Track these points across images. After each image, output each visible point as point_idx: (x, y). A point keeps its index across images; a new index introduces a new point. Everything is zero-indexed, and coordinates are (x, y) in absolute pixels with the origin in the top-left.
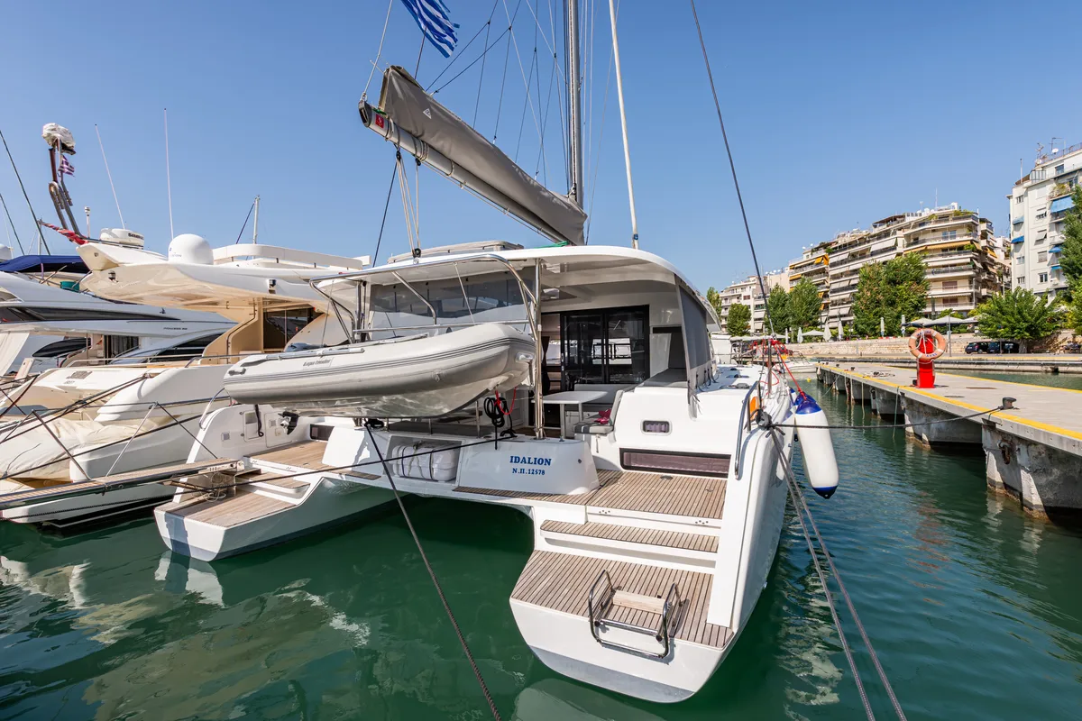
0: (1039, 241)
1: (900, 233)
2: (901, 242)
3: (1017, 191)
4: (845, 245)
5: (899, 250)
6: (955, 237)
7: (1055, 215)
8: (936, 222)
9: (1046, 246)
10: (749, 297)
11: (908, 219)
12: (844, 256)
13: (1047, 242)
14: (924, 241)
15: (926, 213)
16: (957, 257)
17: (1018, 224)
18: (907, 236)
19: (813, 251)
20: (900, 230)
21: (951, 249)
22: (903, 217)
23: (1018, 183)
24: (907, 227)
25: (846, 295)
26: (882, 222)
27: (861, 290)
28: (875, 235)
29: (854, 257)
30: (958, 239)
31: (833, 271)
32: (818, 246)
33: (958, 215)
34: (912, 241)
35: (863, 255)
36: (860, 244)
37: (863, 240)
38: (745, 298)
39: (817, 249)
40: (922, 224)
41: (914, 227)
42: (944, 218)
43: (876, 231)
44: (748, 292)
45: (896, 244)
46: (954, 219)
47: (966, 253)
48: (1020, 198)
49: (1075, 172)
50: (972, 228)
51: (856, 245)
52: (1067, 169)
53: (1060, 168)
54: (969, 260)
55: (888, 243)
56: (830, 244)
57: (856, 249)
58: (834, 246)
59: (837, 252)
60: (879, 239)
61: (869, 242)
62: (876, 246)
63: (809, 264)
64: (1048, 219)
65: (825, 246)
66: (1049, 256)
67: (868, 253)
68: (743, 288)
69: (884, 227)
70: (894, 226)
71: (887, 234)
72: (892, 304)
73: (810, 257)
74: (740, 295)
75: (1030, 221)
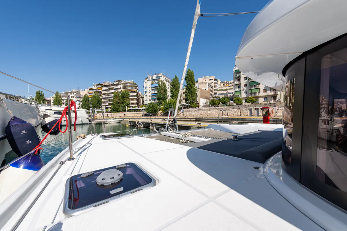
0: (149, 92)
1: (122, 85)
2: (122, 87)
3: (146, 81)
4: (107, 85)
5: (122, 89)
6: (133, 88)
7: (152, 87)
8: (129, 84)
9: (150, 94)
10: (73, 97)
11: (123, 82)
12: (107, 88)
13: (151, 93)
14: (127, 88)
15: (127, 81)
16: (133, 93)
17: (146, 88)
18: (123, 86)
19: (97, 85)
20: (122, 84)
21: (133, 91)
22: (122, 81)
23: (145, 79)
24: (123, 84)
25: (107, 100)
26: (117, 81)
27: (114, 99)
28: (115, 84)
29: (109, 89)
30: (134, 89)
31: (103, 92)
32: (98, 84)
33: (134, 83)
34: (124, 88)
35: (112, 89)
36: (111, 86)
37: (112, 85)
38: (72, 97)
39: (98, 85)
40: (126, 84)
41: (124, 84)
42: (131, 83)
43: (115, 83)
44: (72, 95)
45: (121, 87)
47: (135, 93)
48: (146, 82)
49: (155, 79)
50: (136, 87)
51: (110, 86)
52: (153, 79)
53: (152, 78)
54: (136, 95)
55: (118, 87)
56: (103, 84)
57: (110, 87)
58: (103, 85)
59: (104, 87)
60: (116, 85)
61: (114, 86)
62: (116, 87)
63: (96, 89)
65: (101, 85)
66: (151, 96)
67: (113, 89)
68: (71, 93)
69: (117, 83)
70: (120, 83)
71: (118, 85)
72: (123, 103)
73: (96, 87)
74: (70, 96)
75: (148, 88)
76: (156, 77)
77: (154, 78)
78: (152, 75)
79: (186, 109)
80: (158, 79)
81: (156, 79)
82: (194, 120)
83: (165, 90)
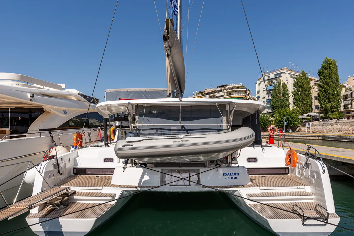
0: (263, 98)
1: (225, 91)
2: (226, 94)
3: (258, 82)
4: (208, 93)
5: (225, 96)
6: (241, 94)
7: (268, 91)
8: (236, 89)
9: (265, 100)
11: (228, 87)
12: (207, 97)
13: (265, 98)
14: (232, 95)
15: (233, 85)
17: (258, 92)
18: (227, 92)
19: (197, 94)
20: (225, 90)
22: (226, 86)
24: (227, 89)
26: (220, 87)
28: (217, 91)
29: (211, 97)
30: (242, 95)
33: (242, 87)
34: (229, 94)
35: (213, 97)
36: (213, 93)
37: (214, 92)
39: (198, 93)
40: (232, 89)
41: (229, 90)
42: (238, 88)
43: (218, 89)
45: (224, 94)
46: (241, 88)
48: (259, 84)
49: (272, 79)
50: (245, 91)
51: (212, 94)
52: (271, 78)
53: (269, 77)
55: (222, 94)
56: (203, 92)
59: (205, 95)
60: (219, 92)
61: (216, 93)
62: (218, 94)
64: (266, 92)
65: (201, 93)
66: (266, 103)
67: (215, 97)
69: (220, 89)
70: (223, 88)
71: (221, 91)
73: (196, 96)
75: (261, 92)
76: (276, 75)
77: (272, 76)
78: (270, 72)
79: (316, 123)
80: (278, 76)
81: (274, 78)
82: (321, 138)
83: (286, 94)
